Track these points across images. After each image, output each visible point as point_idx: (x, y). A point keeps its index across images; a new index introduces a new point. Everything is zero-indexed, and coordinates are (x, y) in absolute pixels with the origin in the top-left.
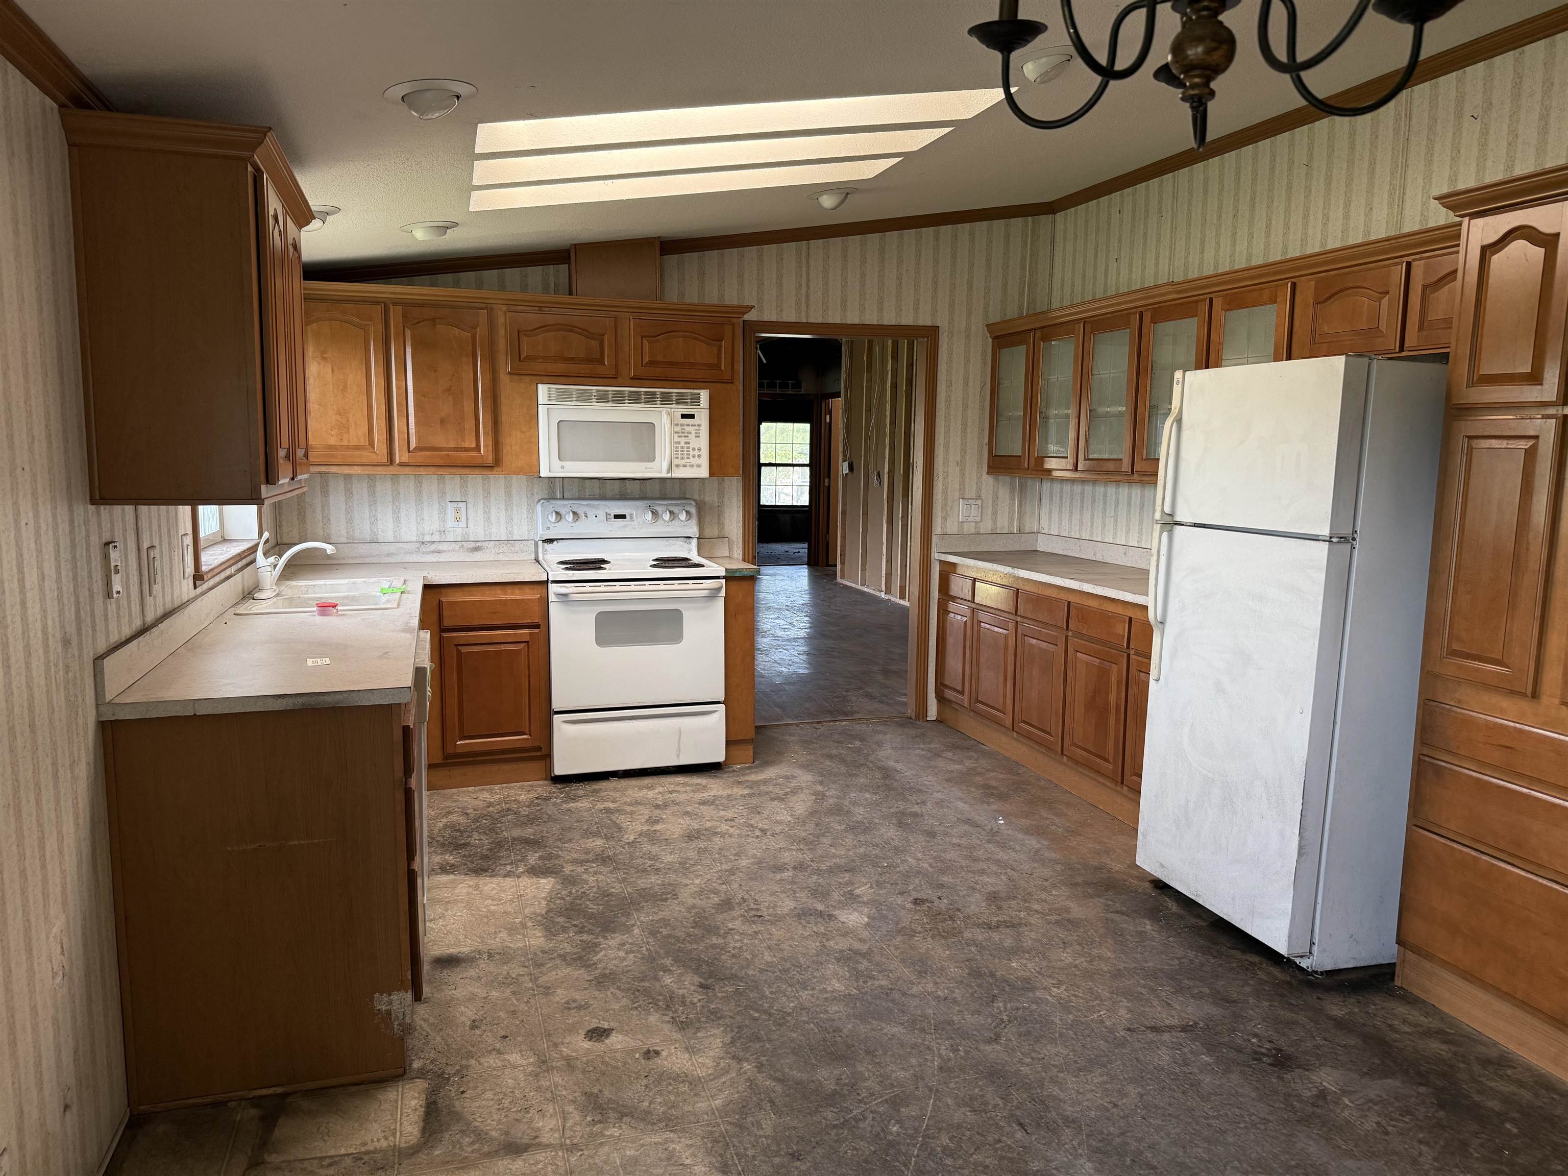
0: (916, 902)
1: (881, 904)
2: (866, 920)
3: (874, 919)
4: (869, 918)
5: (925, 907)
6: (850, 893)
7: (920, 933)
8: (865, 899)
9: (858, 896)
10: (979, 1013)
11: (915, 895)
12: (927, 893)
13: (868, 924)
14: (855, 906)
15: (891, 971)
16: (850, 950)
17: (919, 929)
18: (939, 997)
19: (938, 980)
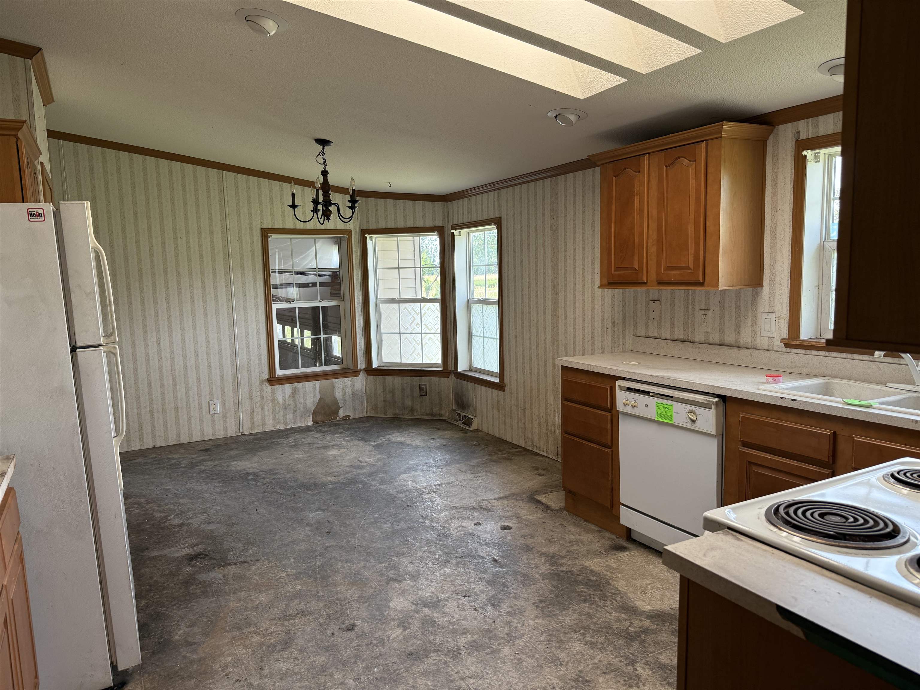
0: (351, 628)
1: (380, 620)
2: (391, 605)
3: (385, 607)
4: (389, 606)
5: (347, 623)
6: (405, 628)
7: (354, 600)
8: (393, 623)
9: (399, 626)
10: (331, 558)
11: (352, 635)
12: (341, 638)
13: (390, 602)
14: (400, 615)
15: (375, 572)
16: (400, 581)
17: (353, 603)
18: (350, 562)
19: (349, 571)
